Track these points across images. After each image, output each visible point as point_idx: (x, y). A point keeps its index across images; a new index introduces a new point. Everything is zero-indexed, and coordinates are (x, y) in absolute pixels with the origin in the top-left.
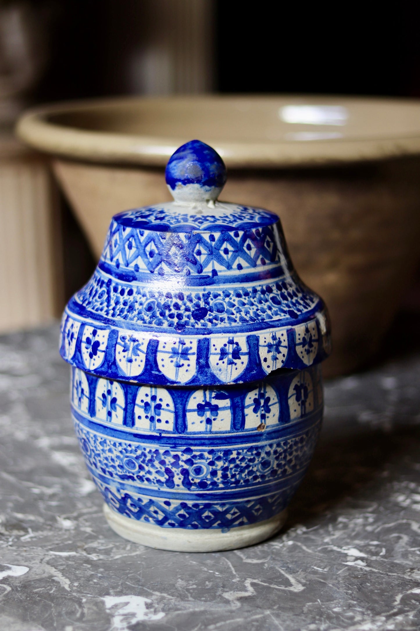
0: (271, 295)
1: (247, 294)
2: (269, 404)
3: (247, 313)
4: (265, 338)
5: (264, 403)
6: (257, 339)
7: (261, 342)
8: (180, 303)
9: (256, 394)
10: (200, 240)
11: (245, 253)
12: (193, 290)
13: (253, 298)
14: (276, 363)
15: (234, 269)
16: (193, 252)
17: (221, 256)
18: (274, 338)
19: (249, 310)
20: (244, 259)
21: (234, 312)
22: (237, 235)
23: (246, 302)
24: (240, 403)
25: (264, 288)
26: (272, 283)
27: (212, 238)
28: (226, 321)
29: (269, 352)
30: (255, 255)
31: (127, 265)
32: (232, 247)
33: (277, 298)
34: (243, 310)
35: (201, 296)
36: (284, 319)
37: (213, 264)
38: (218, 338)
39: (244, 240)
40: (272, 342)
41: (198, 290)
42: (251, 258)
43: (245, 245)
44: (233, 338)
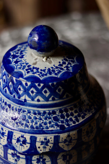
0: (54, 116)
1: (39, 114)
2: (45, 161)
3: (36, 123)
4: (40, 139)
5: (42, 160)
6: (36, 138)
7: (38, 140)
8: (9, 109)
9: (38, 157)
10: (21, 84)
11: (43, 94)
12: (15, 105)
13: (42, 116)
14: (45, 149)
15: (35, 101)
16: (17, 88)
17: (29, 93)
18: (45, 139)
19: (38, 122)
20: (42, 97)
21: (30, 122)
22: (39, 85)
23: (38, 117)
24: (30, 158)
25: (51, 112)
26: (56, 109)
27: (26, 84)
28: (24, 125)
29: (41, 144)
30: (48, 96)
32: (36, 90)
33: (57, 117)
34: (35, 121)
35: (18, 109)
36: (55, 130)
37: (25, 96)
38: (17, 133)
39: (43, 88)
40: (44, 141)
41: (17, 106)
42: (46, 97)
43: (44, 90)
44: (24, 135)
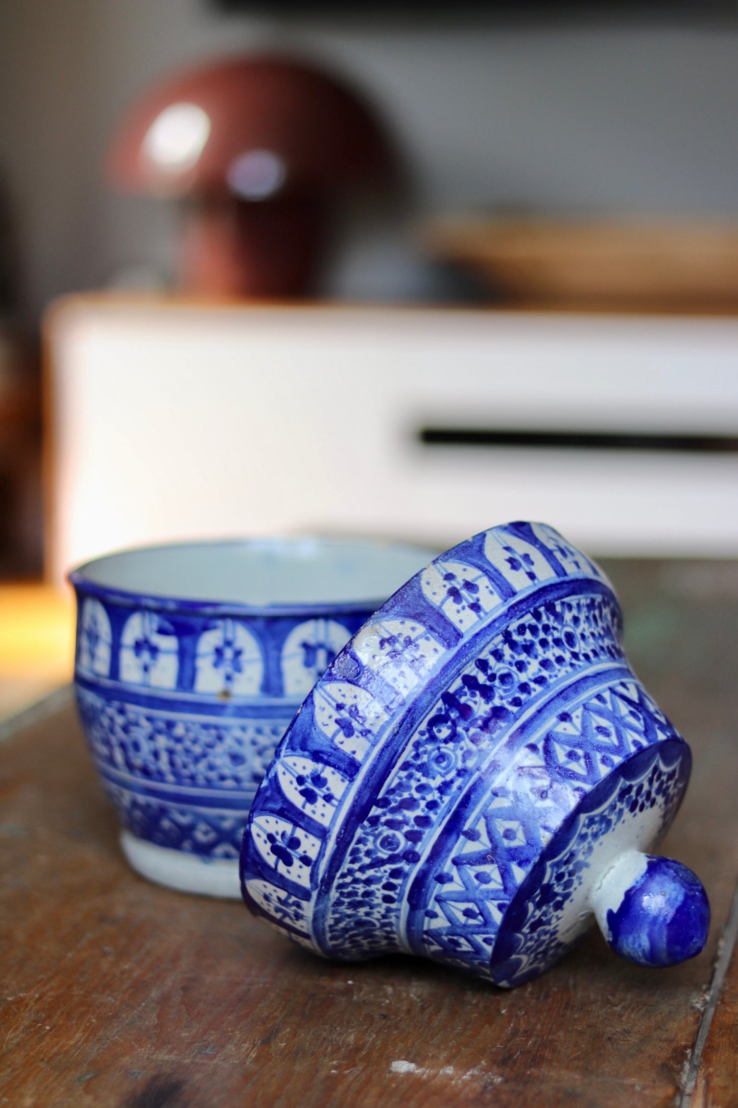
31: (439, 900)
